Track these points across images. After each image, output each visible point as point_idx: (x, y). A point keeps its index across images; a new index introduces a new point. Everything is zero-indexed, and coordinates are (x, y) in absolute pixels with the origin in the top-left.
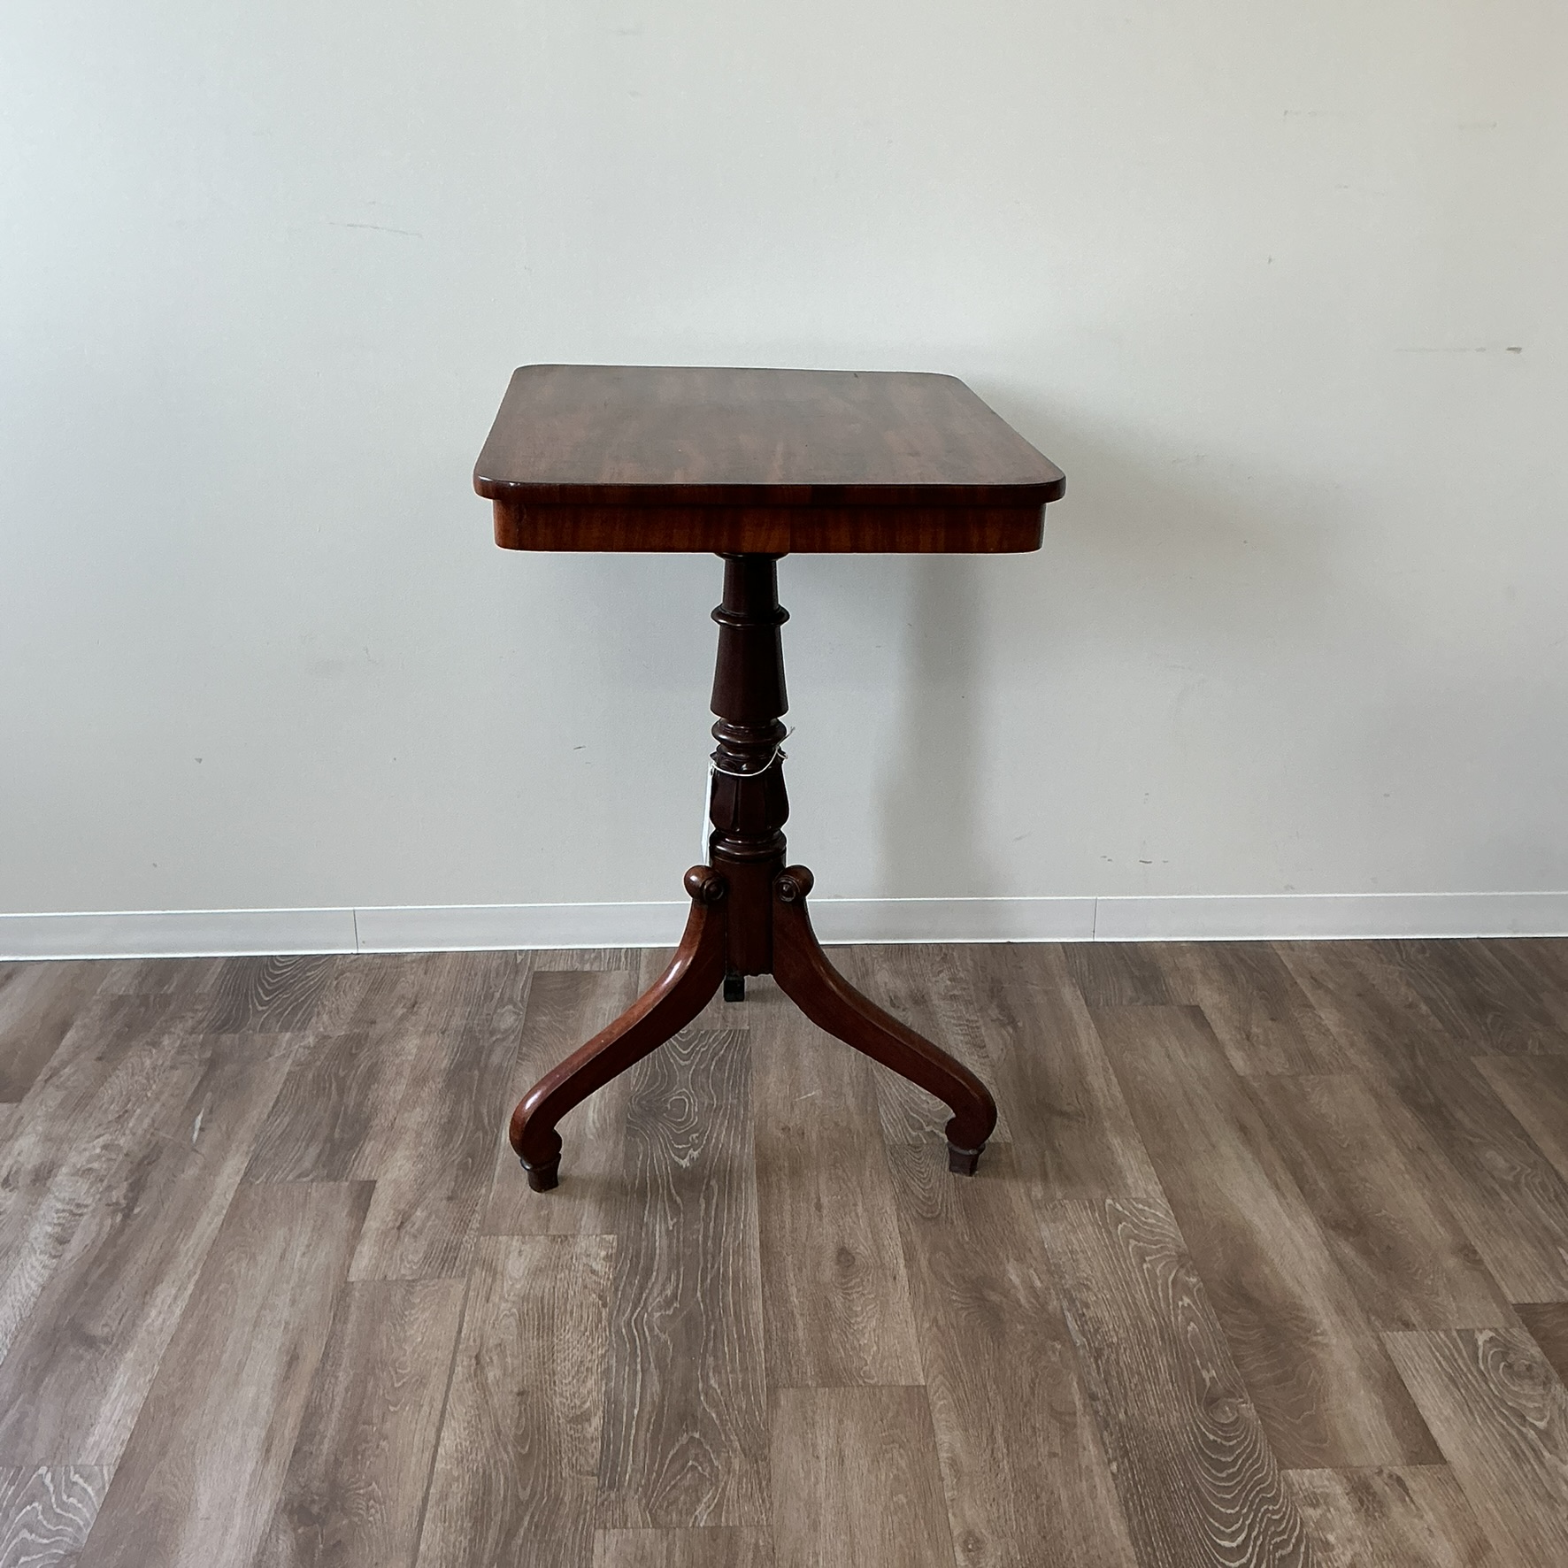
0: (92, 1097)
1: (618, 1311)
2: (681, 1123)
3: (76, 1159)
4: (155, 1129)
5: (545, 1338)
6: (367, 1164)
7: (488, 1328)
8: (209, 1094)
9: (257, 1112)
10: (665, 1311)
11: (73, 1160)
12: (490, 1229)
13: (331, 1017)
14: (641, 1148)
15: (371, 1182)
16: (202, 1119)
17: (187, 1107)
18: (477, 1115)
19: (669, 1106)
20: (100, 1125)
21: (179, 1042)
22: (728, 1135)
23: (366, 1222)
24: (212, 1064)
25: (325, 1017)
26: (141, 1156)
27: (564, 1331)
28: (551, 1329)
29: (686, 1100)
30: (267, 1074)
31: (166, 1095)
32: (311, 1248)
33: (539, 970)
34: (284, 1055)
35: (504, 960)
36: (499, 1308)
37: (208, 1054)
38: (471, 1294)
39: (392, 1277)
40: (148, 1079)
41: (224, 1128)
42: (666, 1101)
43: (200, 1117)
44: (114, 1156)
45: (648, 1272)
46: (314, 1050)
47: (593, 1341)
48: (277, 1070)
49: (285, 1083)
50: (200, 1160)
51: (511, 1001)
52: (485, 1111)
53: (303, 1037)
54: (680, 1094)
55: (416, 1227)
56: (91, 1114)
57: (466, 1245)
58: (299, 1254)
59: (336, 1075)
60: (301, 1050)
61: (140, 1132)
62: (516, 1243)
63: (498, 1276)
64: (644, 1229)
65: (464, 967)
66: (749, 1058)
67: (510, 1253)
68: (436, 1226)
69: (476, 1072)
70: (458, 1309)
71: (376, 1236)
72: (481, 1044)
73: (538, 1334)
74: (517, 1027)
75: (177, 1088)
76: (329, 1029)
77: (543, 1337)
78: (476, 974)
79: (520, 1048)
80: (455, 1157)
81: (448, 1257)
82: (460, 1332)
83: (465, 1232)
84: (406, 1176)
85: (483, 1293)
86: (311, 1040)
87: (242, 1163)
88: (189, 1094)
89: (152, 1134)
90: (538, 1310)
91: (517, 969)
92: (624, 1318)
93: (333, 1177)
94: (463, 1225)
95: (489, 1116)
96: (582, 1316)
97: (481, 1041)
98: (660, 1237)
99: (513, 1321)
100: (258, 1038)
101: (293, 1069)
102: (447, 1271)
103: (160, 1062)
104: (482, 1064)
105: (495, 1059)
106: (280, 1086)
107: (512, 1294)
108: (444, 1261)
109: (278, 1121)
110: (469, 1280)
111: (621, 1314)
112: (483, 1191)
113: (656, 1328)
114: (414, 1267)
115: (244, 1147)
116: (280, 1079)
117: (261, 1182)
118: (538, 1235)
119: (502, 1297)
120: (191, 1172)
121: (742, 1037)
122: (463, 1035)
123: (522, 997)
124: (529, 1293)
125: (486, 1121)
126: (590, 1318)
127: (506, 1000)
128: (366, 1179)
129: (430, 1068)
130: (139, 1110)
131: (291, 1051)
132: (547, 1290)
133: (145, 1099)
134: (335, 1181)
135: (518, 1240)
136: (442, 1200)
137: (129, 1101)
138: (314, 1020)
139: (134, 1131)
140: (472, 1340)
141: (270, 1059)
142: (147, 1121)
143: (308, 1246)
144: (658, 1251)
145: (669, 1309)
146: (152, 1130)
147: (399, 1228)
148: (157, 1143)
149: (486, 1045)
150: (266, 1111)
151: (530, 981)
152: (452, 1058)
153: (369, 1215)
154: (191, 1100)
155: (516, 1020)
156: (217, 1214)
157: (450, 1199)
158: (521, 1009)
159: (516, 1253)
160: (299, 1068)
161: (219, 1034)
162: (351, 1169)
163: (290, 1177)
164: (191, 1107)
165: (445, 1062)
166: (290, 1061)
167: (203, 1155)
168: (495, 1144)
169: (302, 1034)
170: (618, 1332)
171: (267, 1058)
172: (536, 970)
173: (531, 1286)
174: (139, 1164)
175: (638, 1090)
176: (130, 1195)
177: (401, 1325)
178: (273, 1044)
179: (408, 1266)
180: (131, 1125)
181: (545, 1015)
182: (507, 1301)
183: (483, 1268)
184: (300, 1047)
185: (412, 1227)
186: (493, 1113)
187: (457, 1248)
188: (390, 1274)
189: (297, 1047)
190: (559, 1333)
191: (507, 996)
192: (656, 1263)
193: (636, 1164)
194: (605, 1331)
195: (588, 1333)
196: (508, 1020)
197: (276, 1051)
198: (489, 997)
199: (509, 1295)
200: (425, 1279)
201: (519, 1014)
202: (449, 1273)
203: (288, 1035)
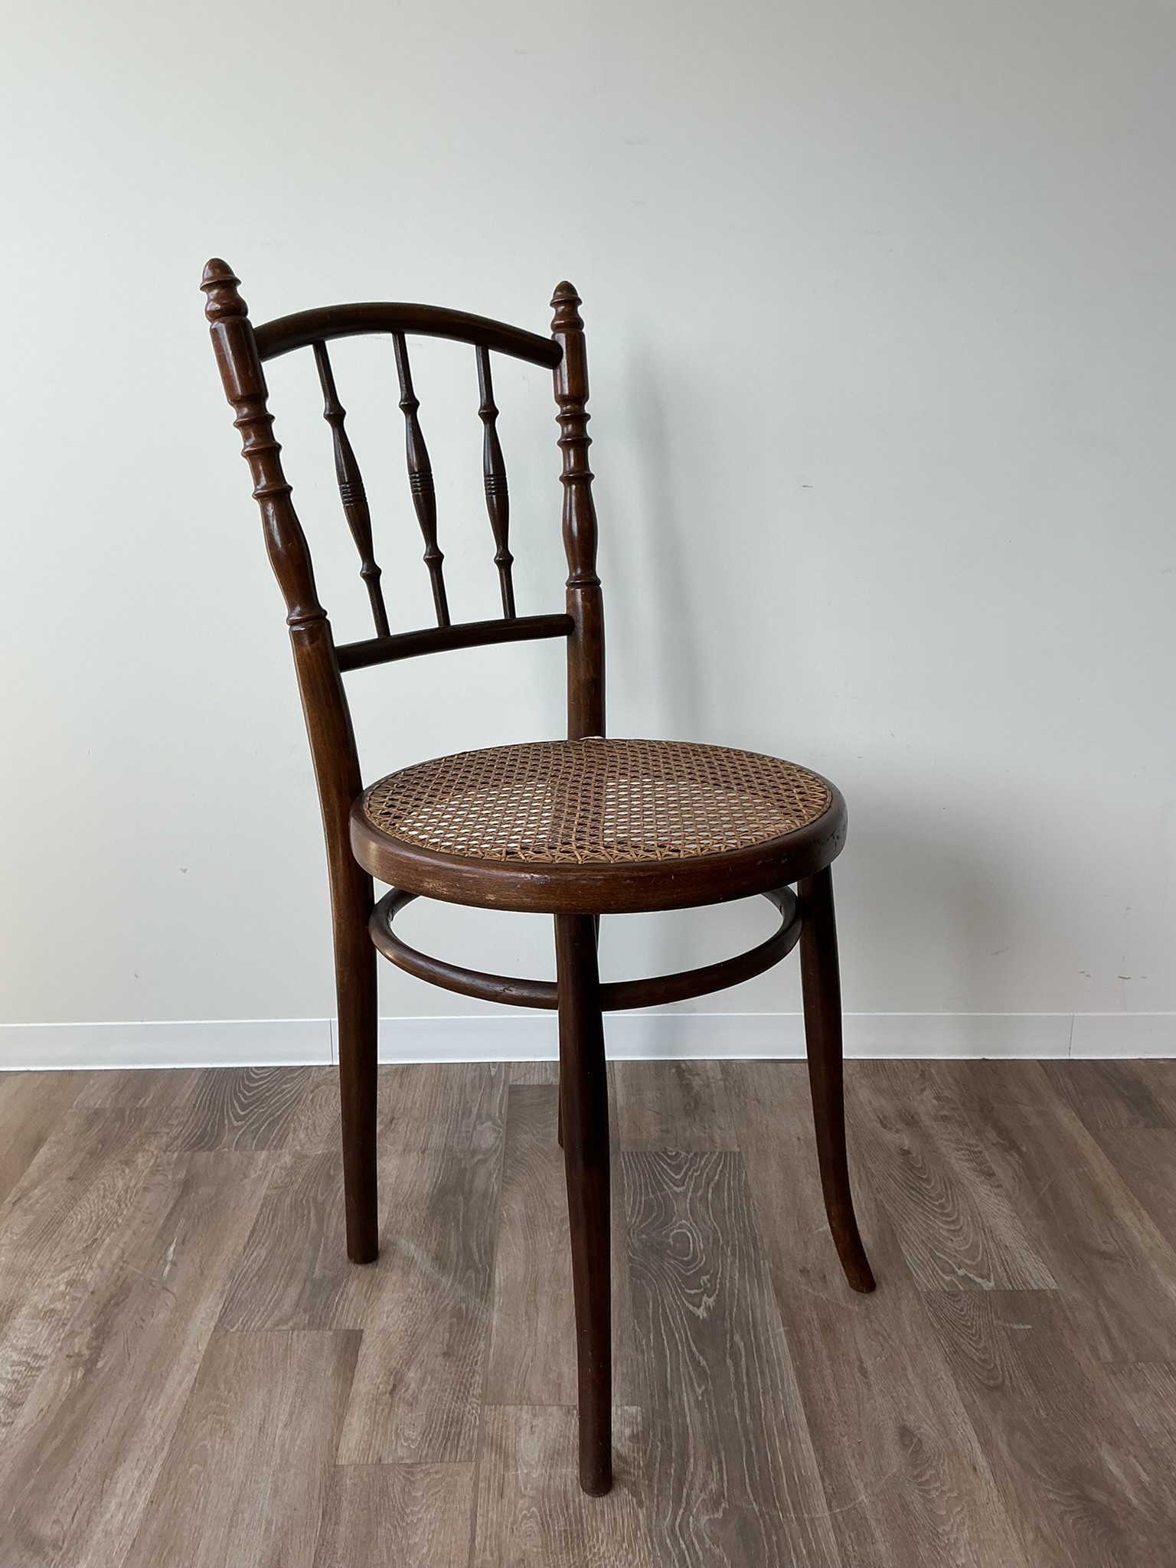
0: (60, 1223)
1: (657, 1513)
2: (688, 1261)
3: (38, 1298)
4: (125, 1262)
5: (576, 1551)
6: (352, 1310)
7: (506, 1534)
8: (182, 1221)
9: (233, 1244)
10: (713, 1514)
11: (35, 1299)
12: (495, 1397)
13: (307, 1134)
14: (650, 1294)
15: (357, 1331)
16: (174, 1250)
17: (159, 1237)
18: (466, 1249)
19: (671, 1241)
20: (67, 1256)
21: (153, 1161)
22: (742, 1277)
23: (354, 1386)
24: (187, 1186)
25: (302, 1135)
26: (108, 1295)
27: (598, 1542)
28: (580, 1536)
29: (689, 1234)
30: (242, 1198)
31: (137, 1221)
32: (294, 1417)
33: (514, 1083)
34: (259, 1177)
35: (478, 1073)
36: (516, 1507)
37: (182, 1175)
38: (482, 1485)
39: (388, 1460)
40: (119, 1202)
41: (197, 1261)
42: (667, 1236)
43: (172, 1249)
44: (79, 1295)
45: (683, 1455)
46: (291, 1171)
47: (634, 1559)
48: (254, 1192)
49: (261, 1210)
50: (171, 1301)
51: (489, 1117)
52: (474, 1246)
53: (279, 1156)
54: (681, 1227)
55: (410, 1391)
56: (57, 1244)
57: (469, 1417)
58: (280, 1425)
59: (315, 1199)
60: (278, 1170)
61: (108, 1265)
62: (525, 1415)
63: (511, 1462)
64: (670, 1400)
65: (439, 1081)
66: (746, 1185)
67: (520, 1429)
68: (433, 1391)
69: (461, 1198)
70: (468, 1506)
71: (367, 1403)
72: (463, 1165)
73: (567, 1544)
74: (498, 1146)
75: (150, 1214)
76: (306, 1147)
77: (573, 1550)
78: (451, 1089)
79: (505, 1172)
80: (447, 1302)
81: (450, 1433)
82: (473, 1540)
83: (467, 1399)
84: (394, 1325)
85: (494, 1486)
86: (287, 1159)
87: (217, 1305)
88: (161, 1222)
89: (121, 1269)
90: (562, 1509)
91: (492, 1083)
92: (666, 1524)
93: (316, 1324)
94: (462, 1391)
95: (479, 1251)
96: (615, 1519)
97: (463, 1162)
98: (689, 1409)
99: (533, 1525)
100: (235, 1156)
101: (269, 1193)
102: (450, 1453)
103: (133, 1182)
104: (466, 1188)
105: (480, 1182)
106: (257, 1212)
107: (529, 1486)
108: (447, 1438)
109: (255, 1254)
110: (477, 1467)
111: (661, 1517)
112: (482, 1345)
113: (707, 1539)
114: (413, 1447)
115: (219, 1286)
116: (256, 1203)
117: (237, 1330)
118: (550, 1405)
119: (518, 1492)
120: (162, 1316)
121: (735, 1159)
122: (443, 1155)
123: (500, 1113)
124: (549, 1485)
125: (477, 1258)
126: (626, 1524)
127: (484, 1117)
128: (351, 1328)
129: (412, 1191)
130: (108, 1239)
131: (267, 1173)
132: (569, 1482)
133: (115, 1226)
134: (319, 1329)
135: (527, 1412)
136: (436, 1356)
137: (99, 1228)
138: (290, 1137)
139: (102, 1263)
140: (488, 1553)
141: (246, 1181)
142: (116, 1252)
143: (291, 1413)
144: (690, 1431)
145: (718, 1511)
146: (121, 1264)
147: (392, 1393)
148: (126, 1278)
149: (468, 1166)
150: (243, 1241)
151: (506, 1096)
152: (434, 1181)
153: (357, 1376)
154: (164, 1227)
155: (496, 1139)
156: (188, 1370)
157: (446, 1354)
158: (500, 1127)
159: (528, 1431)
160: (276, 1191)
161: (194, 1152)
162: (334, 1315)
163: (269, 1324)
164: (163, 1237)
165: (427, 1185)
166: (267, 1183)
167: (174, 1295)
168: (489, 1285)
169: (279, 1152)
170: (662, 1544)
171: (242, 1180)
172: (511, 1083)
173: (550, 1476)
174: (106, 1306)
175: (635, 1222)
176: (94, 1343)
177: (403, 1529)
178: (249, 1163)
179: (405, 1444)
180: (99, 1256)
181: (526, 1133)
182: (524, 1496)
183: (491, 1449)
184: (276, 1166)
185: (406, 1390)
186: (483, 1247)
187: (459, 1421)
188: (385, 1455)
189: (273, 1167)
190: (591, 1543)
191: (484, 1112)
192: (691, 1447)
193: (647, 1314)
194: (646, 1541)
195: (625, 1545)
196: (488, 1137)
197: (252, 1172)
198: (467, 1112)
199: (526, 1488)
200: (426, 1463)
201: (499, 1132)
202: (453, 1455)
203: (264, 1155)
